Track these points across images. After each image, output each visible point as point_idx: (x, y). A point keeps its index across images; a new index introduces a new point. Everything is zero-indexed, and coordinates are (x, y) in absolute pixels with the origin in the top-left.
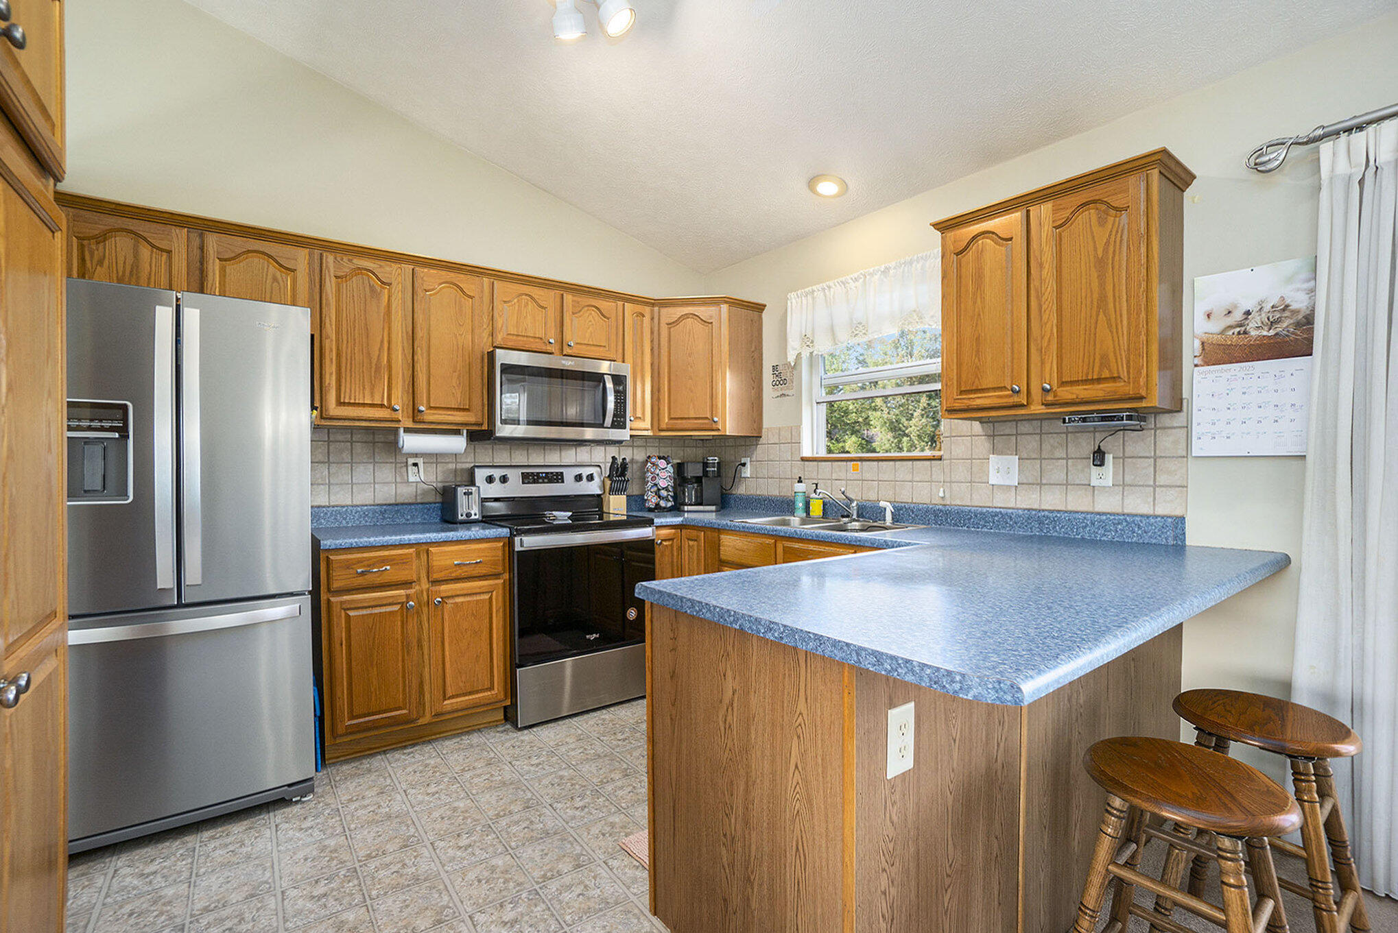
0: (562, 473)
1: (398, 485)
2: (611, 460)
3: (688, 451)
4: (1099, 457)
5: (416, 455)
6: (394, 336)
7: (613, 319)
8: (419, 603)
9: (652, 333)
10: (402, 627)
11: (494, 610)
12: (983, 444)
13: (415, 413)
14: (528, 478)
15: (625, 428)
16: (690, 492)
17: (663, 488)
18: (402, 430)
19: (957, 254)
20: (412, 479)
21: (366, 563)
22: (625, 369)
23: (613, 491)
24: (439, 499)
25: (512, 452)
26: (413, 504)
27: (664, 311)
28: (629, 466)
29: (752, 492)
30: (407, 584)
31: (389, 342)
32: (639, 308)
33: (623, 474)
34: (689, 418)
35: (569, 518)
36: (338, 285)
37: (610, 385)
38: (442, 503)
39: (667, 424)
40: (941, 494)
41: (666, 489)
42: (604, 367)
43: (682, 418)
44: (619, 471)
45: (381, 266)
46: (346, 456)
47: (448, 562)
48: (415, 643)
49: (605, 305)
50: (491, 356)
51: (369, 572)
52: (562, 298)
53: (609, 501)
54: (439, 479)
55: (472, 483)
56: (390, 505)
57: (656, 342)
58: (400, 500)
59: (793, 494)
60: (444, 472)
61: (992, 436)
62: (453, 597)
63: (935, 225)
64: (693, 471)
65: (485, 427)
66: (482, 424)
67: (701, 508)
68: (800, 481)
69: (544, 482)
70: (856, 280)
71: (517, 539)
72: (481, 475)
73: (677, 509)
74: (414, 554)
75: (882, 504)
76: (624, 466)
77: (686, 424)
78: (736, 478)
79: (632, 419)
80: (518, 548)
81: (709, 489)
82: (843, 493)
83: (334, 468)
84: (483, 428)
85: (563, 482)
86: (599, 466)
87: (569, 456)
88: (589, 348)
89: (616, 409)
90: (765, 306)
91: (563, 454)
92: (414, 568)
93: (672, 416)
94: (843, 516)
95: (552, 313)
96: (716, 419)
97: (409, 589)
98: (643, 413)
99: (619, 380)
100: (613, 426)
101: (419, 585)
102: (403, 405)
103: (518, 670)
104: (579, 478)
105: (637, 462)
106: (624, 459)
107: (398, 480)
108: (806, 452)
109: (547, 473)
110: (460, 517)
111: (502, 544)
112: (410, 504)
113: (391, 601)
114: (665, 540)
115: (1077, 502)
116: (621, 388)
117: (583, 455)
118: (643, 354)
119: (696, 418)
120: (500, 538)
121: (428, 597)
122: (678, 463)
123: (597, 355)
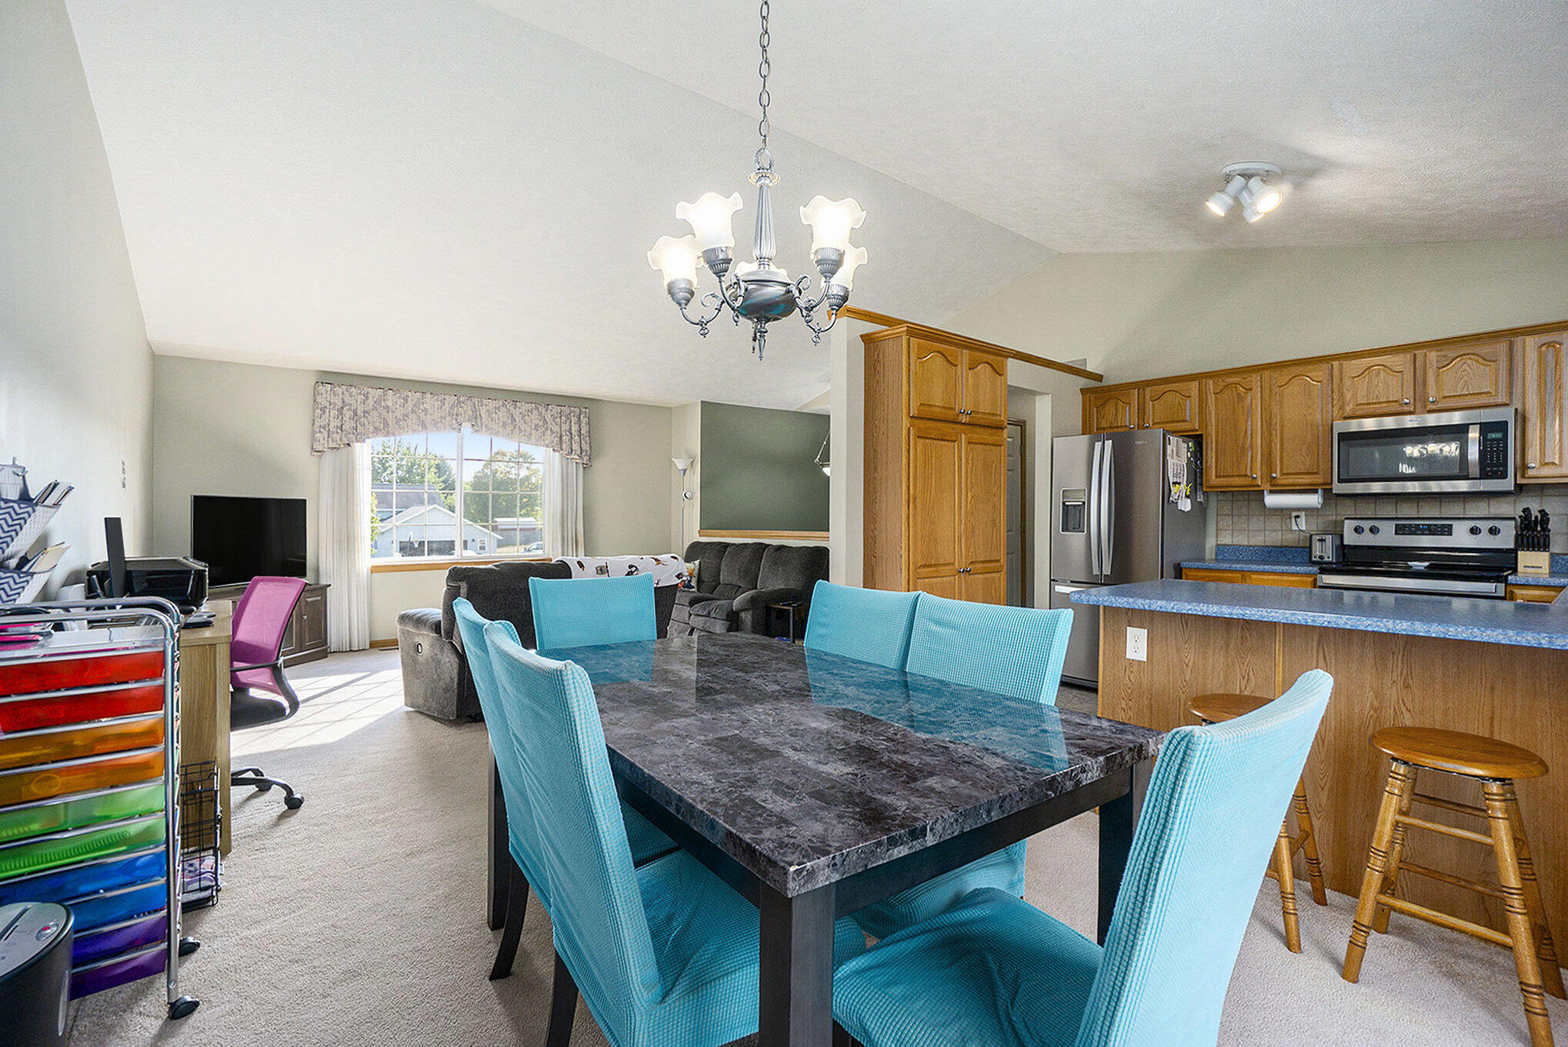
0: (1451, 526)
1: (1283, 532)
2: (1522, 512)
5: (1299, 510)
13: (1270, 479)
14: (1400, 530)
18: (1266, 492)
20: (1295, 528)
22: (1507, 414)
23: (1523, 546)
25: (1398, 506)
26: (1295, 547)
31: (1252, 430)
32: (1550, 338)
36: (1216, 398)
37: (1474, 434)
42: (1460, 417)
45: (1244, 379)
46: (1244, 511)
49: (1489, 348)
52: (1425, 357)
53: (1518, 557)
54: (1320, 528)
56: (1275, 547)
58: (1285, 544)
60: (1324, 523)
72: (1347, 526)
76: (1540, 518)
79: (1532, 465)
83: (1236, 519)
85: (1451, 534)
86: (1513, 519)
87: (1454, 509)
88: (1463, 398)
99: (1495, 429)
100: (1483, 478)
102: (1262, 474)
104: (1475, 531)
107: (1284, 528)
109: (1430, 524)
111: (1312, 579)
112: (1292, 547)
116: (1499, 435)
118: (1559, 388)
120: (1309, 574)
123: (1474, 404)
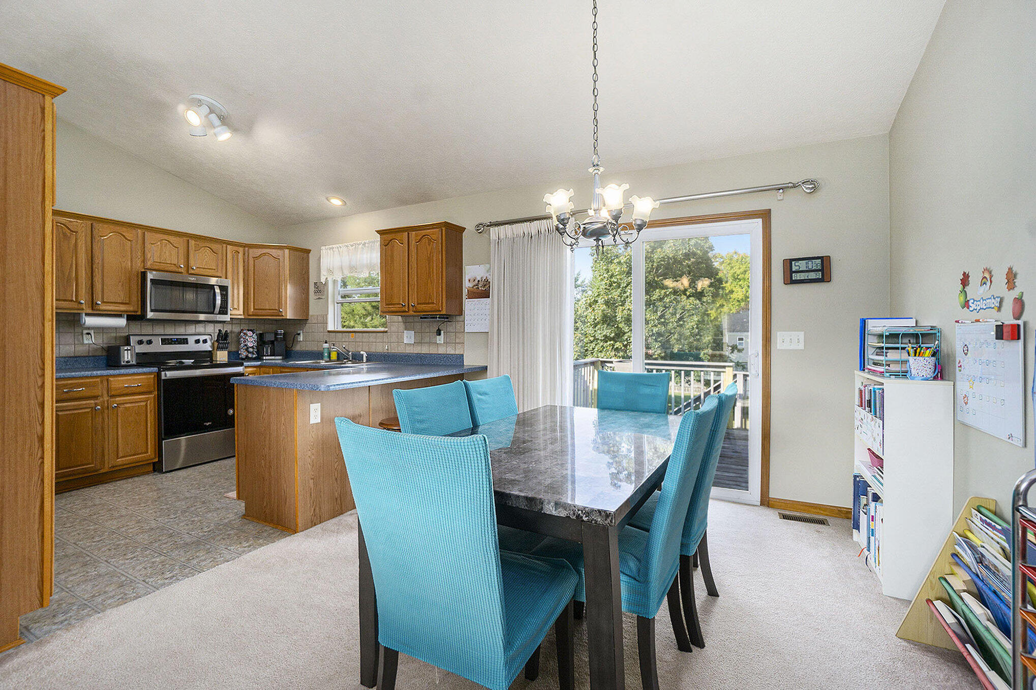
0: (187, 339)
1: (76, 346)
2: (218, 332)
3: (267, 326)
4: (439, 333)
5: (90, 328)
6: (80, 262)
7: (220, 254)
8: (102, 407)
9: (244, 262)
10: (92, 420)
11: (149, 411)
12: (402, 326)
13: (93, 305)
14: (164, 342)
15: (227, 314)
16: (268, 349)
17: (250, 347)
18: (84, 315)
19: (385, 246)
20: (86, 342)
21: (69, 386)
22: (228, 282)
23: (219, 348)
24: (104, 353)
25: (157, 327)
26: (87, 356)
27: (251, 251)
28: (229, 335)
29: (303, 349)
30: (95, 397)
31: (76, 265)
32: (235, 248)
33: (226, 339)
34: (266, 309)
35: (192, 363)
37: (217, 291)
38: (107, 356)
39: (253, 312)
40: (387, 348)
41: (252, 347)
42: (213, 281)
43: (261, 309)
44: (222, 339)
45: (70, 222)
47: (120, 385)
48: (100, 429)
49: (215, 246)
50: (144, 275)
51: (71, 391)
52: (188, 242)
53: (217, 354)
54: (105, 341)
55: (128, 344)
56: (70, 357)
57: (246, 267)
58: (78, 354)
59: (322, 349)
60: (108, 338)
61: (405, 322)
62: (123, 404)
63: (377, 232)
64: (269, 337)
65: (139, 313)
66: (137, 312)
67: (273, 357)
68: (326, 343)
69: (175, 344)
70: (352, 246)
71: (163, 373)
72: (133, 340)
73: (259, 358)
74: (99, 382)
75: (362, 352)
76: (226, 334)
77: (264, 312)
78: (295, 340)
79: (231, 309)
80: (163, 377)
81: (279, 347)
82: (344, 348)
84: (138, 314)
85: (187, 344)
86: (211, 335)
87: (191, 329)
88: (205, 270)
89: (221, 304)
90: (311, 250)
91: (187, 328)
92: (100, 388)
93: (256, 308)
94: (345, 359)
95: (182, 251)
96: (281, 310)
97: (96, 400)
98: (238, 306)
99: (224, 289)
100: (220, 313)
101: (103, 397)
102: (86, 301)
103: (163, 442)
104: (197, 341)
105: (234, 333)
106: (226, 331)
107: (76, 342)
108: (331, 327)
109: (177, 339)
110: (122, 363)
111: (153, 376)
112: (85, 357)
113: (84, 406)
114: (251, 374)
115: (433, 350)
116: (224, 293)
117: (200, 328)
118: (238, 273)
119: (270, 309)
120: (152, 372)
121: (108, 404)
122: (260, 334)
123: (210, 274)
